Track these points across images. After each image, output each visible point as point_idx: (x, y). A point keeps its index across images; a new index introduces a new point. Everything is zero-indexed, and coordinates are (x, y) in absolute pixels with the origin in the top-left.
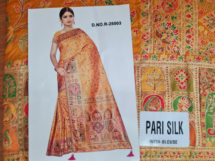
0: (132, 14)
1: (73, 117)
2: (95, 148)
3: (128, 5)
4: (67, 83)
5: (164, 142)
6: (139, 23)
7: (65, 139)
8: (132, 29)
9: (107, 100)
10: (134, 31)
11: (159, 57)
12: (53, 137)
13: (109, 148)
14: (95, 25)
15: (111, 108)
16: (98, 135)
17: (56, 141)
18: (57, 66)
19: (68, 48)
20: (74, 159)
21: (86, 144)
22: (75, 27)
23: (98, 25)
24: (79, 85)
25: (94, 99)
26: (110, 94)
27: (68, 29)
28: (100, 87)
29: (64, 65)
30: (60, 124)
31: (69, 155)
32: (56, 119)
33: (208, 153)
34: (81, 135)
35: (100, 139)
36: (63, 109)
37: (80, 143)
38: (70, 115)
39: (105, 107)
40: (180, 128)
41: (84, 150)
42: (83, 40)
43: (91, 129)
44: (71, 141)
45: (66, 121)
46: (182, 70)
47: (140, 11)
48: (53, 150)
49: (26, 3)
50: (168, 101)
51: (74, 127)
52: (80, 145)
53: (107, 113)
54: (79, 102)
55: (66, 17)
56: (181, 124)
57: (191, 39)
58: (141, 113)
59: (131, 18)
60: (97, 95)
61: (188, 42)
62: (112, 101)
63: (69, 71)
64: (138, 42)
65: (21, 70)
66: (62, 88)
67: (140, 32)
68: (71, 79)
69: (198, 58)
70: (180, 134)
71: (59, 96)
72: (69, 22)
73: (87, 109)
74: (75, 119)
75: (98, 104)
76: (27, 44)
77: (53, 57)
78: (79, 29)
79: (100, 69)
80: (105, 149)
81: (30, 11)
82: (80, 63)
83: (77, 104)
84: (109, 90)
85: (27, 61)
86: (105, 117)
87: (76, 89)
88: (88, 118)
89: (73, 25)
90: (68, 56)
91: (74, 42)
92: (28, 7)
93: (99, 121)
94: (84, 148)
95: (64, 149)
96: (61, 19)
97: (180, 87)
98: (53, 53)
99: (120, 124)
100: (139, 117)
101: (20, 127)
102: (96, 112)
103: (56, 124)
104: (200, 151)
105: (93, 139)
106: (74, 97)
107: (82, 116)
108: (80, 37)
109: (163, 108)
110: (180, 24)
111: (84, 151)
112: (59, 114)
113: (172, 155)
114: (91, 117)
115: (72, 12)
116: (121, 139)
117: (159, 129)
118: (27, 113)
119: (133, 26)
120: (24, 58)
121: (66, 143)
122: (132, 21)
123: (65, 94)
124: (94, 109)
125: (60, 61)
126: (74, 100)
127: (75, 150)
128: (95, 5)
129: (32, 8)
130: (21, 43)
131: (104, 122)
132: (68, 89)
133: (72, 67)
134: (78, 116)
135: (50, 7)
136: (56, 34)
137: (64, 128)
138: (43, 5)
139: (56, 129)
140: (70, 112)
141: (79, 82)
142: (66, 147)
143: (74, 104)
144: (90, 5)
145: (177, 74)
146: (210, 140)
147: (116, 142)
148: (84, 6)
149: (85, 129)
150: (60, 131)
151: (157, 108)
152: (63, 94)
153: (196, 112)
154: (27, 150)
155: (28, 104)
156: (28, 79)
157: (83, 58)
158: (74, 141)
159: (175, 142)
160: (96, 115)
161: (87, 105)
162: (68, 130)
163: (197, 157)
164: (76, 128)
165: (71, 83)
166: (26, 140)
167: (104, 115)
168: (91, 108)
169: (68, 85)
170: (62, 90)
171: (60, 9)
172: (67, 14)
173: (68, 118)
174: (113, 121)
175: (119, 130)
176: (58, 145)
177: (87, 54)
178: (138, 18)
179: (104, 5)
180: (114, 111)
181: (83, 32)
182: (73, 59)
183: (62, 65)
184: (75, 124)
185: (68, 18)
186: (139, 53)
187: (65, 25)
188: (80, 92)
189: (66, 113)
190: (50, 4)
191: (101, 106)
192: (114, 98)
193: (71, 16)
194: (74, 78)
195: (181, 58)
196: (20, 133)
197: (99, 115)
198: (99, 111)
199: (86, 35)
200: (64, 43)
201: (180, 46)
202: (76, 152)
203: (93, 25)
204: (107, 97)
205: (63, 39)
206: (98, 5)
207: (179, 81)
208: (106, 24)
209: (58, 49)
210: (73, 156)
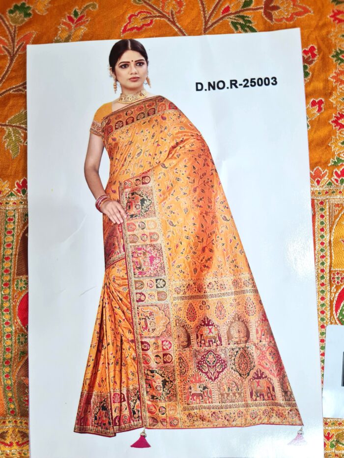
0: (308, 56)
1: (145, 333)
2: (203, 419)
3: (297, 31)
4: (128, 243)
6: (327, 81)
7: (124, 392)
8: (308, 96)
9: (236, 293)
10: (314, 104)
12: (91, 386)
13: (239, 421)
14: (206, 86)
15: (247, 313)
16: (211, 385)
17: (100, 396)
18: (103, 198)
19: (132, 149)
20: (147, 445)
21: (180, 408)
22: (150, 92)
23: (212, 86)
24: (160, 250)
25: (200, 288)
26: (245, 276)
27: (132, 98)
28: (218, 256)
29: (121, 194)
30: (109, 352)
31: (134, 436)
32: (100, 340)
34: (165, 383)
35: (216, 396)
36: (119, 312)
37: (162, 404)
38: (138, 329)
39: (230, 311)
41: (173, 424)
42: (172, 128)
43: (193, 369)
44: (139, 398)
45: (126, 346)
47: (330, 46)
48: (91, 419)
49: (20, 28)
51: (146, 362)
52: (162, 410)
53: (237, 326)
54: (161, 296)
55: (126, 65)
58: (330, 328)
59: (305, 67)
60: (209, 278)
62: (250, 295)
63: (134, 211)
64: (323, 132)
65: (10, 207)
66: (115, 257)
67: (330, 106)
68: (138, 232)
71: (107, 276)
72: (135, 79)
73: (183, 315)
74: (151, 341)
75: (212, 302)
76: (25, 138)
77: (91, 173)
78: (161, 99)
79: (218, 207)
80: (228, 423)
81: (32, 50)
82: (164, 189)
83: (155, 301)
84: (241, 264)
85: (25, 183)
86: (229, 337)
87: (152, 259)
88: (183, 338)
89: (146, 87)
90: (133, 170)
91: (147, 132)
92: (27, 40)
93: (213, 347)
94: (173, 419)
95: (119, 418)
96: (113, 70)
98: (92, 161)
99: (270, 358)
100: (322, 341)
101: (9, 355)
102: (206, 323)
103: (99, 351)
105: (198, 395)
106: (146, 281)
107: (168, 332)
108: (164, 118)
111: (173, 426)
112: (108, 326)
114: (193, 337)
115: (143, 53)
116: (272, 397)
118: (25, 320)
119: (310, 89)
120: (16, 176)
121: (125, 404)
122: (306, 74)
123: (123, 274)
124: (200, 315)
125: (111, 183)
126: (146, 290)
127: (148, 421)
128: (206, 31)
129: (37, 41)
130: (9, 135)
131: (225, 350)
132: (130, 259)
133: (143, 201)
134: (157, 333)
135: (85, 38)
136: (100, 111)
137: (120, 362)
138: (65, 35)
139: (101, 366)
140: (136, 320)
141: (161, 242)
142: (126, 413)
143: (148, 301)
144: (192, 33)
147: (259, 407)
148: (175, 35)
149: (177, 368)
150: (108, 371)
152: (118, 271)
154: (25, 414)
155: (27, 296)
156: (27, 231)
157: (172, 177)
158: (146, 398)
160: (205, 330)
161: (180, 303)
162: (132, 368)
164: (153, 365)
165: (140, 243)
166: (23, 388)
167: (229, 332)
168: (192, 313)
169: (130, 247)
170: (114, 262)
171: (112, 43)
172: (130, 56)
173: (130, 337)
174: (252, 350)
175: (267, 373)
176: (104, 408)
177: (181, 165)
178: (325, 65)
179: (232, 32)
180: (254, 321)
181: (172, 106)
182: (144, 178)
183: (117, 196)
184: (151, 353)
185: (133, 69)
186: (325, 165)
187: (124, 87)
188: (163, 268)
189: (125, 324)
190: (83, 29)
191: (220, 308)
192: (254, 286)
193: (139, 63)
194: (146, 231)
196: (7, 370)
197: (214, 333)
198: (215, 320)
199: (181, 114)
200: (121, 136)
202: (151, 427)
203: (199, 87)
204: (236, 283)
205: (120, 124)
206: (214, 32)
208: (234, 83)
209: (105, 152)
210: (143, 438)
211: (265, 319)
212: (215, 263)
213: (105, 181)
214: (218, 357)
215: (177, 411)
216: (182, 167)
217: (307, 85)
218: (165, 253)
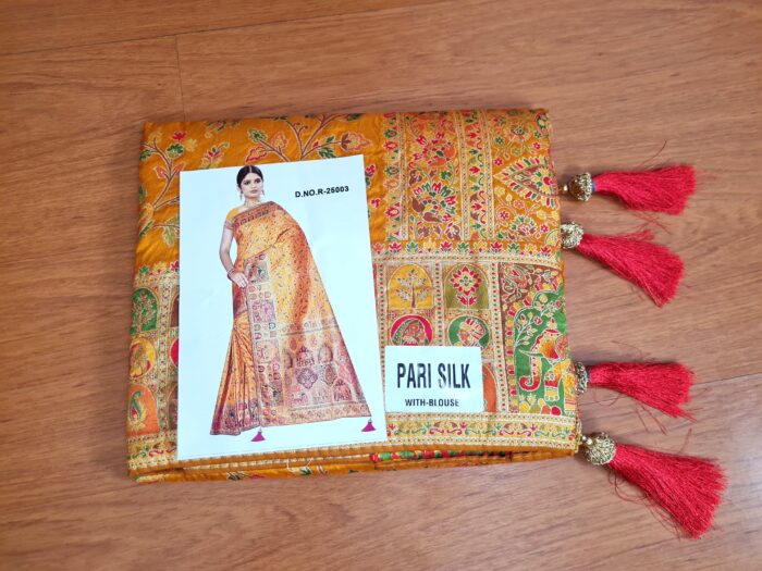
0: (369, 173)
1: (261, 360)
2: (302, 416)
3: (361, 156)
4: (250, 300)
5: (432, 402)
6: (381, 187)
7: (247, 402)
8: (368, 197)
9: (324, 328)
10: (373, 202)
11: (421, 246)
12: (223, 400)
13: (328, 416)
14: (302, 194)
15: (331, 341)
16: (308, 393)
17: (229, 406)
18: (233, 270)
19: (253, 237)
21: (286, 410)
22: (264, 199)
23: (306, 194)
24: (272, 304)
25: (299, 327)
26: (330, 317)
27: (252, 204)
28: (312, 304)
29: (245, 267)
30: (236, 374)
31: (253, 433)
32: (230, 367)
33: (524, 427)
34: (275, 393)
35: (311, 400)
36: (244, 347)
37: (274, 408)
38: (256, 357)
39: (320, 340)
40: (464, 376)
41: (281, 422)
42: (279, 223)
43: (294, 382)
44: (257, 405)
45: (248, 369)
46: (465, 269)
47: (383, 165)
48: (223, 423)
49: (175, 161)
50: (439, 325)
51: (262, 380)
52: (273, 413)
53: (325, 350)
54: (273, 334)
55: (248, 183)
56: (465, 370)
57: (479, 212)
58: (387, 348)
59: (367, 179)
60: (305, 320)
61: (475, 217)
62: (334, 330)
63: (254, 278)
64: (380, 220)
65: (166, 281)
66: (241, 310)
67: (384, 203)
68: (257, 292)
69: (497, 246)
70: (463, 386)
71: (235, 323)
72: (255, 191)
73: (287, 346)
74: (265, 365)
75: (307, 336)
76: (178, 233)
77: (224, 255)
78: (272, 203)
79: (311, 272)
80: (320, 418)
81: (184, 175)
82: (274, 262)
83: (268, 338)
84: (327, 308)
85: (177, 264)
86: (319, 358)
87: (266, 309)
88: (288, 362)
89: (262, 196)
90: (253, 251)
91: (263, 225)
92: (180, 168)
93: (308, 366)
94: (280, 418)
95: (243, 421)
96: (240, 186)
97: (463, 300)
98: (225, 246)
99: (347, 370)
100: (383, 357)
101: (163, 385)
102: (303, 350)
103: (229, 374)
104: (508, 421)
105: (298, 400)
106: (262, 324)
107: (278, 359)
108: (274, 216)
109: (430, 339)
110: (458, 185)
111: (281, 423)
112: (236, 356)
113: (451, 428)
114: (295, 360)
115: (260, 174)
116: (349, 398)
117: (422, 379)
118: (176, 358)
119: (371, 192)
120: (171, 259)
121: (247, 410)
122: (368, 183)
123: (246, 321)
124: (299, 345)
125: (238, 260)
126: (262, 331)
127: (264, 421)
128: (302, 158)
129: (186, 169)
130: (167, 232)
131: (318, 367)
132: (251, 310)
133: (260, 271)
134: (270, 359)
135: (220, 166)
136: (230, 213)
137: (244, 381)
138: (207, 164)
139: (230, 385)
140: (255, 351)
141: (273, 297)
142: (248, 416)
143: (264, 338)
144: (293, 160)
145: (456, 276)
146: (526, 400)
147: (341, 405)
148: (282, 161)
149: (284, 383)
150: (235, 389)
151: (418, 340)
152: (242, 319)
153: (495, 345)
154: (173, 427)
155: (177, 341)
156: (178, 297)
157: (280, 254)
158: (262, 405)
159: (453, 403)
160: (303, 355)
161: (286, 338)
162: (252, 385)
163: (501, 434)
164: (267, 381)
165: (258, 299)
166: (173, 408)
167: (319, 356)
168: (293, 344)
169: (251, 303)
170: (240, 314)
171: (238, 169)
172: (251, 176)
173: (251, 363)
175: (345, 381)
176: (232, 415)
177: (286, 246)
178: (381, 177)
179: (319, 158)
180: (336, 346)
181: (280, 208)
182: (261, 256)
183: (241, 269)
184: (265, 373)
185: (253, 185)
186: (382, 241)
187: (247, 197)
188: (274, 315)
189: (247, 355)
190: (219, 160)
191: (313, 341)
192: (336, 322)
193: (257, 181)
194: (263, 291)
195: (463, 246)
196: (161, 396)
197: (309, 356)
198: (309, 347)
199: (286, 213)
200: (245, 229)
201: (460, 224)
202: (266, 425)
203: (298, 194)
204: (323, 322)
205: (244, 221)
206: (307, 159)
207: (460, 289)
208: (320, 191)
209: (234, 240)
210: (260, 433)
211: (343, 343)
212: (309, 310)
213: (234, 260)
214: (311, 372)
215: (283, 412)
216: (286, 248)
217: (367, 191)
218: (276, 305)
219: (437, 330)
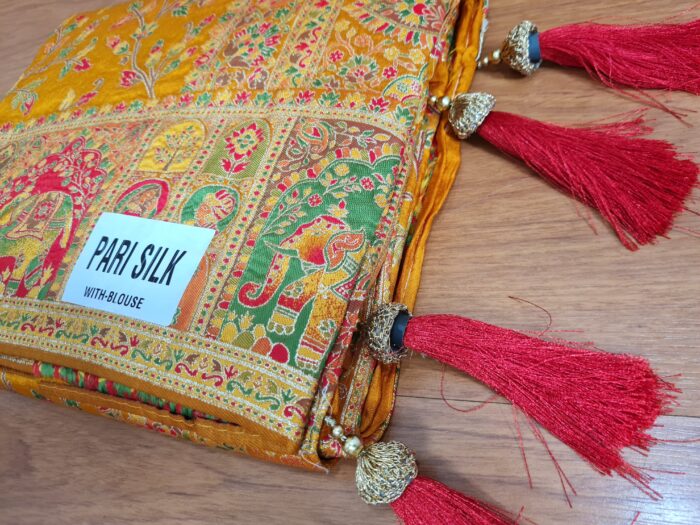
5: (111, 297)
6: (207, 35)
10: (189, 51)
11: (213, 98)
33: (217, 367)
40: (171, 268)
46: (253, 126)
47: (224, 12)
50: (179, 196)
56: (177, 259)
57: (304, 53)
58: (104, 215)
61: (294, 59)
67: (199, 51)
69: (307, 95)
70: (161, 282)
97: (227, 166)
104: (193, 349)
109: (159, 210)
110: (290, 23)
113: (117, 342)
117: (117, 260)
119: (193, 42)
145: (236, 135)
146: (236, 321)
151: (144, 209)
153: (235, 229)
159: (136, 302)
163: (178, 370)
178: (212, 25)
186: (176, 92)
195: (265, 97)
201: (270, 70)
207: (232, 151)
219: (173, 198)
